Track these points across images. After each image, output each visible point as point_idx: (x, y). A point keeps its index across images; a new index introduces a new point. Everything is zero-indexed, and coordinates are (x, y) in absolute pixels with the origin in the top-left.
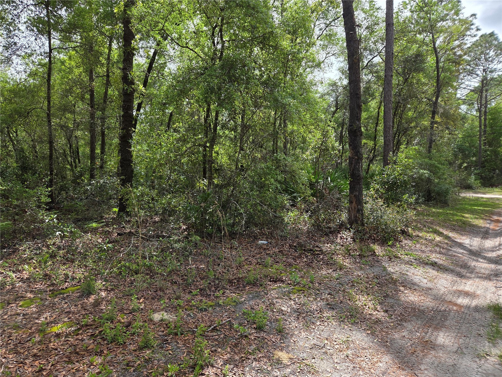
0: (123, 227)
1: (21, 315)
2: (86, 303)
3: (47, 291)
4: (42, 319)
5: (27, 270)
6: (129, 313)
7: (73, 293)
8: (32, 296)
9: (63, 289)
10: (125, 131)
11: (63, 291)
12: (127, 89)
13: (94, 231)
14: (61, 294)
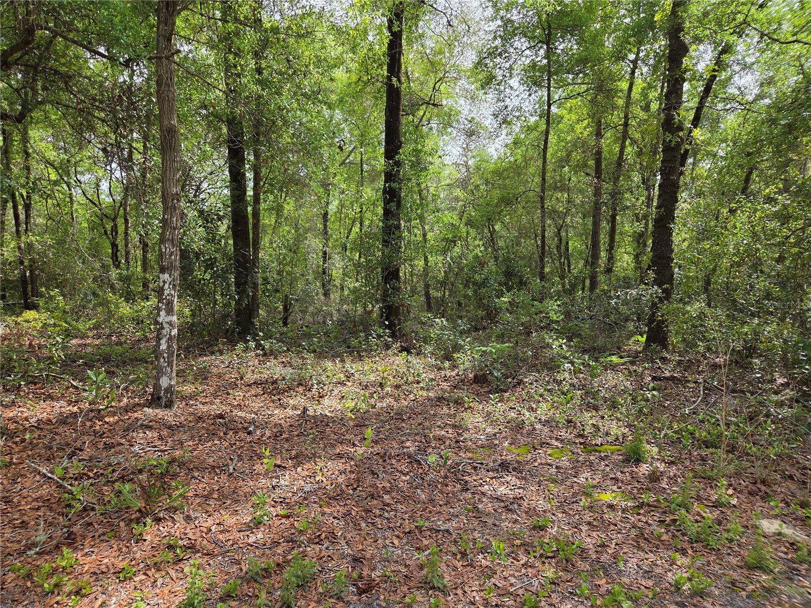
0: (659, 368)
1: (554, 467)
2: (637, 473)
3: (576, 444)
4: (582, 479)
5: (543, 410)
6: (713, 506)
7: (612, 453)
8: (560, 446)
9: (597, 445)
10: (662, 210)
11: (597, 448)
12: (670, 141)
13: (613, 367)
14: (596, 451)
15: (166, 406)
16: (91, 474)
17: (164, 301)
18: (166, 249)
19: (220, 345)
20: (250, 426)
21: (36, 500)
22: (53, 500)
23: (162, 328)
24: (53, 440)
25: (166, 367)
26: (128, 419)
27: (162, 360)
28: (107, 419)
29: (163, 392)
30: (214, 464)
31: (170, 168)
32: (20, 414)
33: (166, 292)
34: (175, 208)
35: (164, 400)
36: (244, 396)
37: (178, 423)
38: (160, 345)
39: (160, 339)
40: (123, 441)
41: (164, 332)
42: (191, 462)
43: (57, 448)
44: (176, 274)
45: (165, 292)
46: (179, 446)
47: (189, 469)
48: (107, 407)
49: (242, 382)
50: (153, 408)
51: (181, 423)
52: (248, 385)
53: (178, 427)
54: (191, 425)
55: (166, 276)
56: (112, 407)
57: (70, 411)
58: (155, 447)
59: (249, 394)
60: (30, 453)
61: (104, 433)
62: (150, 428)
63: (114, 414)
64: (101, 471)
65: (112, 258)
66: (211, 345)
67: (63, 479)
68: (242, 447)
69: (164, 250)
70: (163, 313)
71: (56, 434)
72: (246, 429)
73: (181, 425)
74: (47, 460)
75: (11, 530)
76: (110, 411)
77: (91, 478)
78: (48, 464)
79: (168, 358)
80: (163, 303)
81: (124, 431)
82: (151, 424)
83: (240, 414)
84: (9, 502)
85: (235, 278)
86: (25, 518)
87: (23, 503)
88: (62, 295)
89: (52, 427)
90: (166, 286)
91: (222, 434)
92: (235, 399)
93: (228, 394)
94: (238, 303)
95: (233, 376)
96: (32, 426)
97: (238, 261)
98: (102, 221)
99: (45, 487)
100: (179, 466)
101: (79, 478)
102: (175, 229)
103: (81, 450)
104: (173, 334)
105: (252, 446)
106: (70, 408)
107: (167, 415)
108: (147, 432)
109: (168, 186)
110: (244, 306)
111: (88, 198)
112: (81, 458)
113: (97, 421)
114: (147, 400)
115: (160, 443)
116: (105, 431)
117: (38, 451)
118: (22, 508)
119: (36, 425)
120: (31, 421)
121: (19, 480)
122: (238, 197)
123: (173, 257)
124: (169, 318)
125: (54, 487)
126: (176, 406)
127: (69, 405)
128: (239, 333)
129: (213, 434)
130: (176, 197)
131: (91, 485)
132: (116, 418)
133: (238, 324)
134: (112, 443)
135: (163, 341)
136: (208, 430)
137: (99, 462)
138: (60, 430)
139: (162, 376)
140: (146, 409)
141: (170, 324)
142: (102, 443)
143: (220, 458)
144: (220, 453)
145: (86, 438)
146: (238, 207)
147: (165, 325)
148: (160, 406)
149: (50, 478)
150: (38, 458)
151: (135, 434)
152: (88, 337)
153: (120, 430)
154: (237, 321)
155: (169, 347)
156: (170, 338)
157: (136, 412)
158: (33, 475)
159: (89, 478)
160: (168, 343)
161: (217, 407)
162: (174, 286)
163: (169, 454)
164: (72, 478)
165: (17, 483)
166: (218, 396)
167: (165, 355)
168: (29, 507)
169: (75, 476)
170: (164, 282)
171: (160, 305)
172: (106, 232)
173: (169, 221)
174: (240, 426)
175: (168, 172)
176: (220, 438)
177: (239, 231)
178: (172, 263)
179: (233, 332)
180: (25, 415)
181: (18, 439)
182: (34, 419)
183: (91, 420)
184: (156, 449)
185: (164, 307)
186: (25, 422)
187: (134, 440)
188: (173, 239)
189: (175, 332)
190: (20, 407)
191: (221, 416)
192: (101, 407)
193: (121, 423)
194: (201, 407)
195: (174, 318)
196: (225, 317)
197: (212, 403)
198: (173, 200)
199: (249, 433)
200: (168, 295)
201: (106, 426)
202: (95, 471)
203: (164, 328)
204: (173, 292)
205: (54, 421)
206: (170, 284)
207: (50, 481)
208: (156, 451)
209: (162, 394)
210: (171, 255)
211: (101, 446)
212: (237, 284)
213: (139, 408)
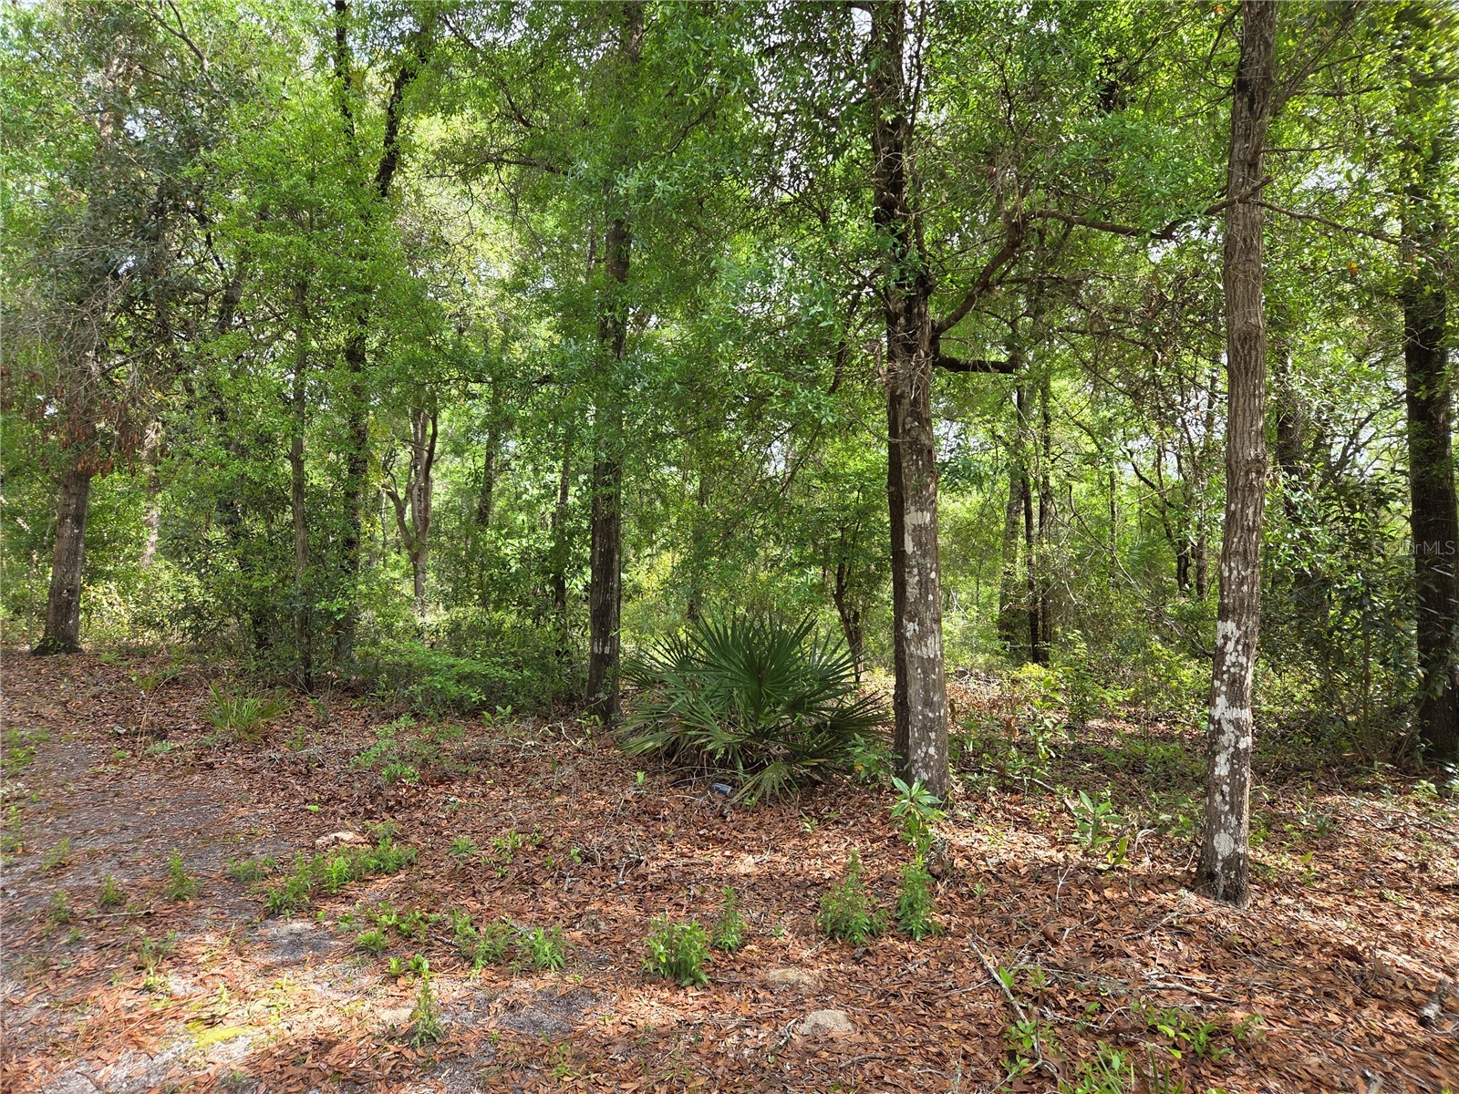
15: (1227, 897)
16: (1063, 1003)
17: (1225, 676)
18: (1231, 571)
19: (1378, 775)
20: (1427, 1004)
21: (967, 1016)
22: (993, 1030)
23: (1220, 731)
24: (1015, 908)
25: (1226, 814)
26: (1147, 904)
27: (1218, 798)
28: (1108, 893)
29: (1220, 865)
30: (1321, 1074)
31: (1244, 410)
32: (976, 845)
33: (1229, 659)
34: (1252, 489)
35: (1223, 882)
36: (1425, 914)
37: (1247, 942)
38: (1215, 765)
39: (1215, 754)
40: (1130, 949)
41: (1224, 739)
42: (1265, 1048)
43: (1018, 926)
44: (1252, 623)
45: (1228, 657)
46: (1244, 999)
47: (1258, 1065)
48: (1112, 869)
49: (1425, 876)
50: (1198, 894)
51: (1255, 945)
52: (1438, 888)
53: (1248, 952)
54: (1278, 954)
55: (1230, 626)
56: (1120, 869)
57: (1051, 858)
58: (1193, 984)
59: (1439, 911)
60: (977, 921)
61: (1099, 921)
62: (1187, 936)
63: (1122, 886)
64: (1082, 1002)
65: (1178, 578)
66: (1357, 772)
67: (1015, 993)
68: (1398, 1054)
69: (1226, 574)
70: (1221, 701)
71: (1022, 897)
72: (1417, 1006)
73: (1253, 950)
74: (999, 943)
75: (921, 1062)
76: (1117, 879)
77: (1061, 1008)
78: (998, 953)
79: (1231, 795)
80: (1222, 681)
81: (1135, 928)
82: (1190, 928)
83: (1403, 960)
84: (930, 1004)
85: (1419, 629)
86: (946, 1047)
87: (949, 1015)
88: (1086, 640)
89: (1018, 882)
90: (1230, 646)
91: (1349, 1001)
92: (1399, 916)
93: (1383, 899)
94: (1426, 683)
95: (1401, 856)
96: (990, 872)
97: (1425, 591)
98: (1163, 513)
99: (985, 996)
100: (1236, 1049)
101: (1040, 1000)
102: (1250, 530)
103: (1055, 944)
104: (1242, 745)
105: (1428, 1061)
106: (1053, 852)
107: (1228, 918)
108: (1180, 945)
109: (1238, 446)
110: (1440, 693)
111: (1141, 478)
112: (1051, 959)
113: (1091, 892)
114: (1189, 872)
115: (1203, 977)
116: (1103, 916)
117: (990, 922)
118: (945, 1025)
119: (994, 871)
120: (989, 861)
121: (952, 968)
122: (1428, 450)
123: (1245, 588)
124: (1234, 713)
125: (999, 1003)
126: (1250, 901)
127: (1053, 846)
128: (1427, 754)
129: (1327, 994)
130: (1254, 467)
131: (1060, 1025)
132: (1125, 894)
133: (1425, 733)
134: (1111, 947)
135: (1221, 759)
136: (1316, 980)
137: (1080, 979)
138: (1028, 893)
139: (1218, 831)
140: (1182, 892)
141: (1237, 724)
142: (1092, 943)
143: (1339, 1063)
144: (1340, 1051)
145: (1067, 920)
146: (1427, 473)
147: (1225, 726)
148: (1210, 892)
149: (996, 982)
150: (987, 936)
151: (1155, 941)
152: (1118, 718)
153: (1127, 923)
154: (1422, 726)
155: (1233, 772)
156: (1237, 755)
157: (1164, 892)
158: (973, 965)
159: (1058, 1008)
160: (1232, 765)
161: (1344, 930)
162: (1247, 647)
163: (1219, 1008)
164: (1029, 996)
165: (947, 972)
166: (1355, 897)
167: (1226, 788)
168: (955, 1027)
169: (1035, 995)
170: (1226, 638)
171: (1217, 683)
172: (1168, 532)
173: (1238, 516)
174: (1401, 994)
175: (1240, 419)
176: (1344, 1011)
177: (1429, 524)
178: (1242, 600)
179: (1412, 748)
180: (984, 848)
181: (964, 890)
182: (995, 860)
183: (1080, 887)
184: (1195, 990)
185: (1224, 689)
186: (981, 862)
187: (1151, 954)
188: (1245, 551)
189: (1246, 742)
190: (978, 831)
191: (1353, 954)
192: (1101, 866)
193: (1132, 908)
194: (1307, 915)
195: (1246, 715)
196: (1397, 711)
197: (1336, 913)
198: (1247, 473)
199: (1424, 1022)
200: (1234, 665)
201: (1104, 907)
202: (1071, 996)
203: (1223, 733)
204: (1243, 660)
205: (1023, 871)
206: (1237, 642)
207: (997, 987)
208: (1191, 994)
209: (1218, 869)
210: (1241, 584)
211: (1089, 945)
212: (1424, 643)
213: (1170, 887)
